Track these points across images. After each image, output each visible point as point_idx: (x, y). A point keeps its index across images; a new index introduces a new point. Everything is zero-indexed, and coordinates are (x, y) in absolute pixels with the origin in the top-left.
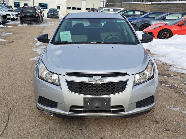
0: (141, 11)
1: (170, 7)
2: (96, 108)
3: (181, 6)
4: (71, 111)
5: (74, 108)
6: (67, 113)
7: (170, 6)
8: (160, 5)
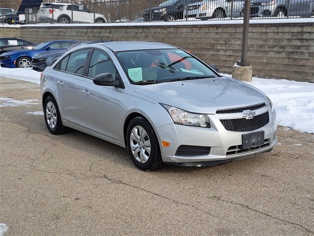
0: (18, 40)
1: (63, 32)
2: (254, 144)
3: (85, 30)
4: (228, 153)
5: (232, 150)
6: (224, 157)
7: (63, 30)
8: (42, 30)
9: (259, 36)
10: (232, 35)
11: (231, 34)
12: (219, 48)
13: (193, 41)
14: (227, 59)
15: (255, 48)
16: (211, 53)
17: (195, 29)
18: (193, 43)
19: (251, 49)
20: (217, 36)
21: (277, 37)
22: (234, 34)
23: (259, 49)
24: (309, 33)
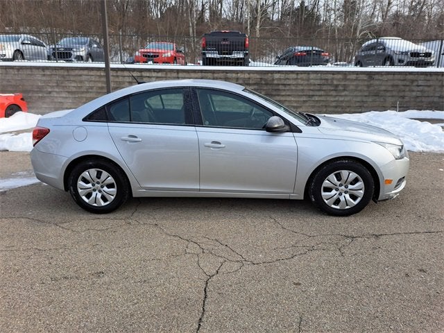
9: (97, 79)
10: (64, 78)
11: (63, 76)
12: (50, 90)
13: (10, 83)
14: (62, 101)
15: (94, 90)
16: (40, 95)
17: (11, 70)
18: (11, 85)
19: (90, 90)
20: (44, 78)
21: (117, 80)
22: (68, 77)
23: (99, 91)
24: (149, 77)
